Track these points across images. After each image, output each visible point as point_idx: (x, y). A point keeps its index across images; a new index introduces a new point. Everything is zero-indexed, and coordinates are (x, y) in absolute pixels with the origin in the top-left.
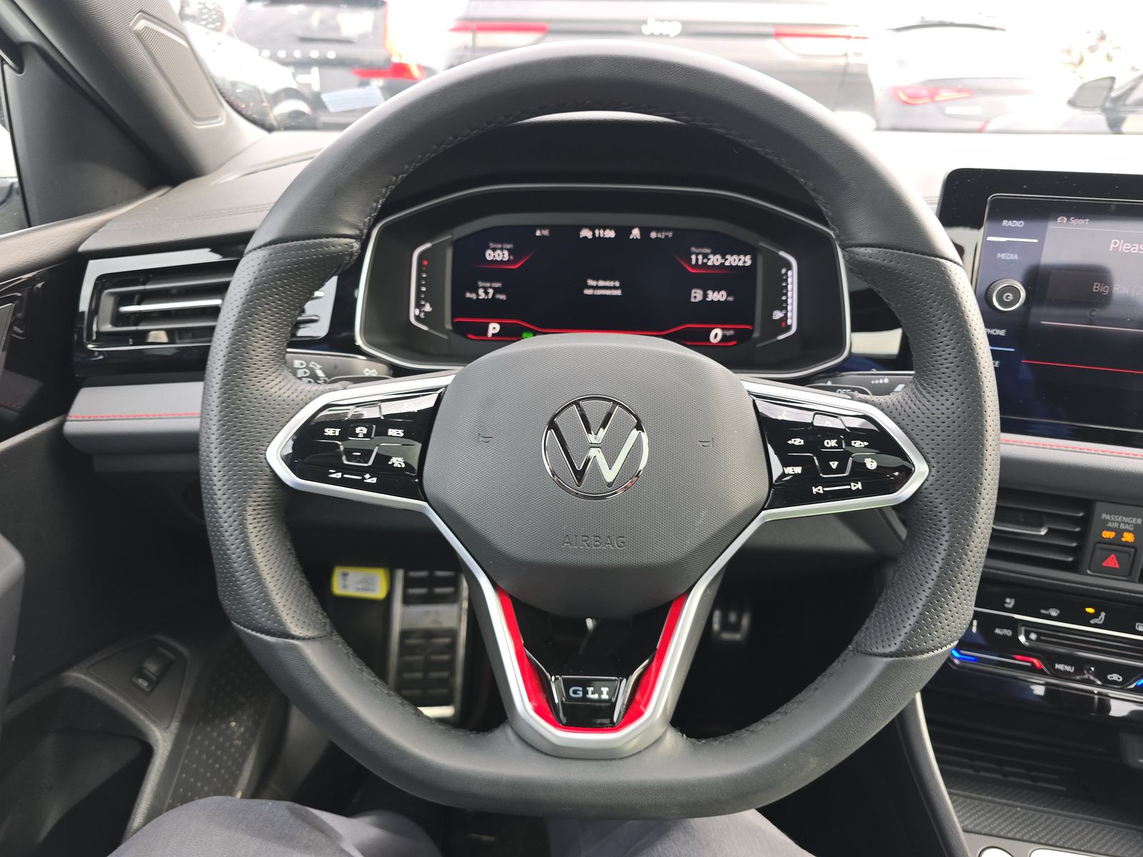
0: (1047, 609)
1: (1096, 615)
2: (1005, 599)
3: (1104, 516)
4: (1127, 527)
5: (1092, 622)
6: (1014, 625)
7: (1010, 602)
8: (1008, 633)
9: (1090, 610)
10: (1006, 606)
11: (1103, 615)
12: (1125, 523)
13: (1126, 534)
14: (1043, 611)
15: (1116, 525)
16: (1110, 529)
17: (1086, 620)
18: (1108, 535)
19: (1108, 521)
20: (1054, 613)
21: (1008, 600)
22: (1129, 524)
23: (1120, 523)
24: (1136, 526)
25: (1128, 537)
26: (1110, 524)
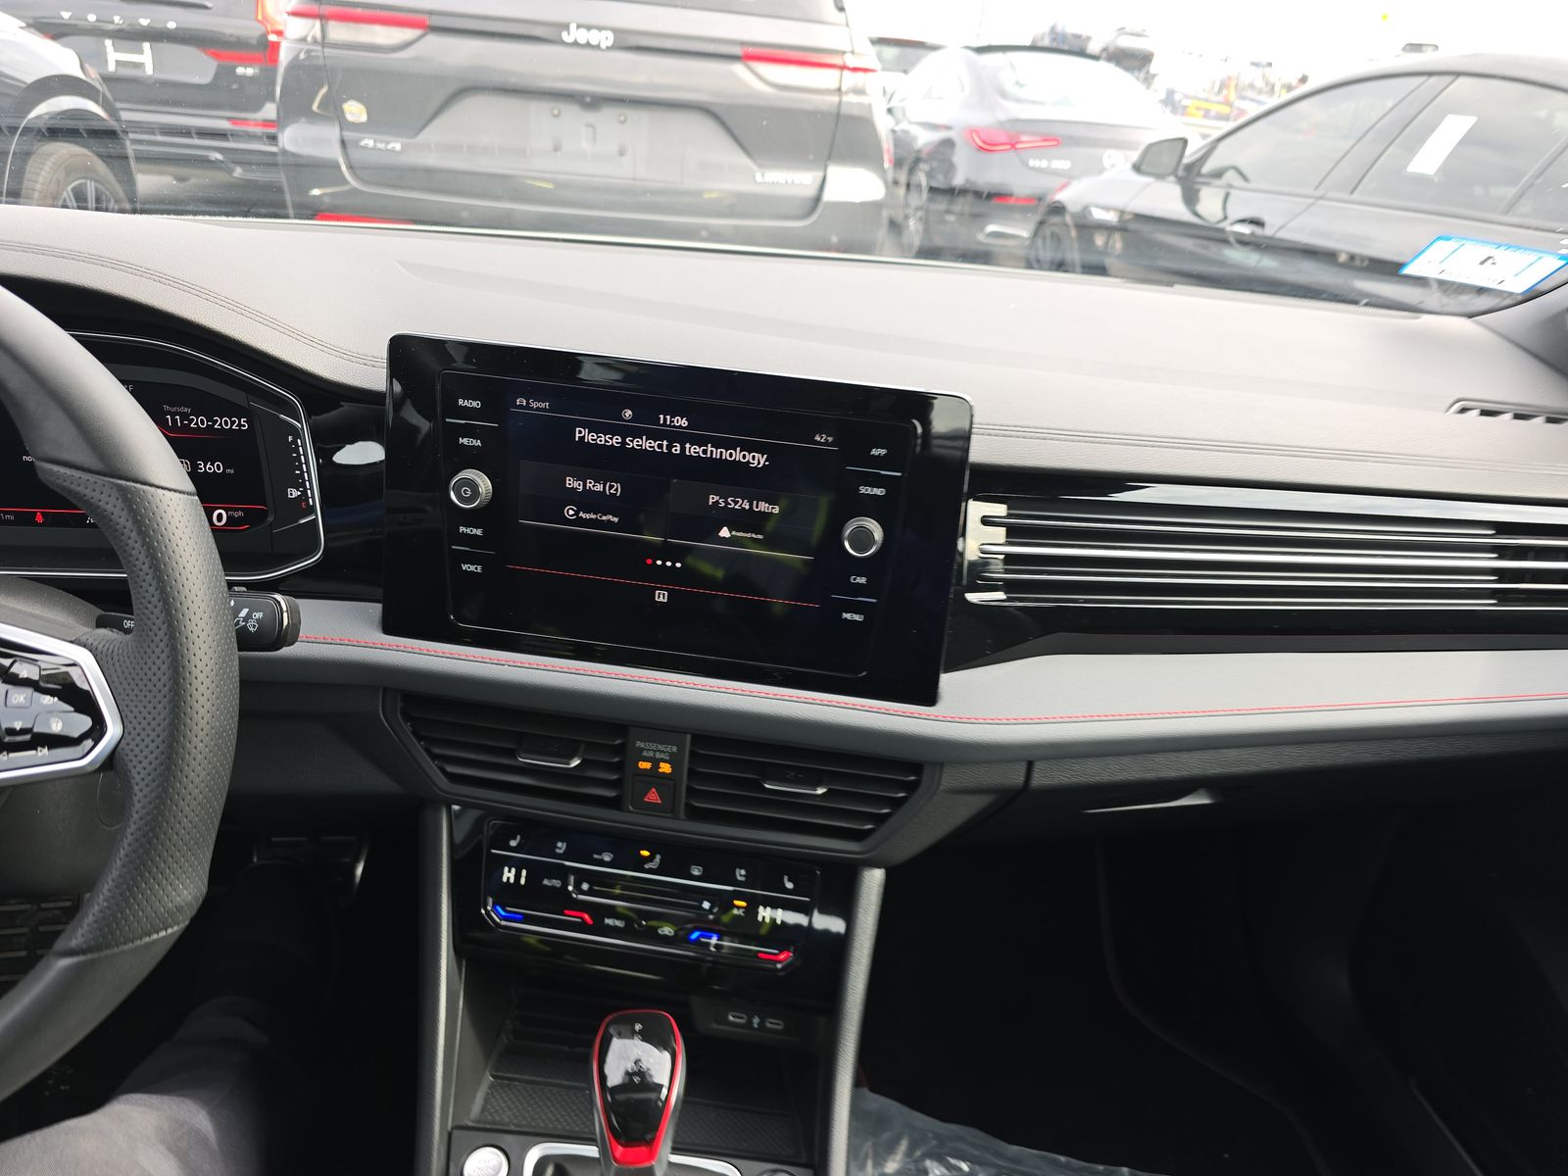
0: (600, 854)
1: (650, 859)
2: (556, 843)
3: (638, 744)
4: (663, 756)
5: (646, 866)
6: (562, 873)
7: (561, 847)
8: (557, 883)
9: (645, 853)
10: (558, 851)
11: (658, 857)
12: (660, 751)
13: (662, 765)
14: (596, 856)
15: (651, 754)
16: (646, 760)
17: (639, 864)
18: (645, 765)
19: (643, 749)
20: (607, 858)
21: (559, 844)
22: (665, 752)
23: (655, 751)
24: (671, 754)
25: (665, 768)
26: (645, 754)
